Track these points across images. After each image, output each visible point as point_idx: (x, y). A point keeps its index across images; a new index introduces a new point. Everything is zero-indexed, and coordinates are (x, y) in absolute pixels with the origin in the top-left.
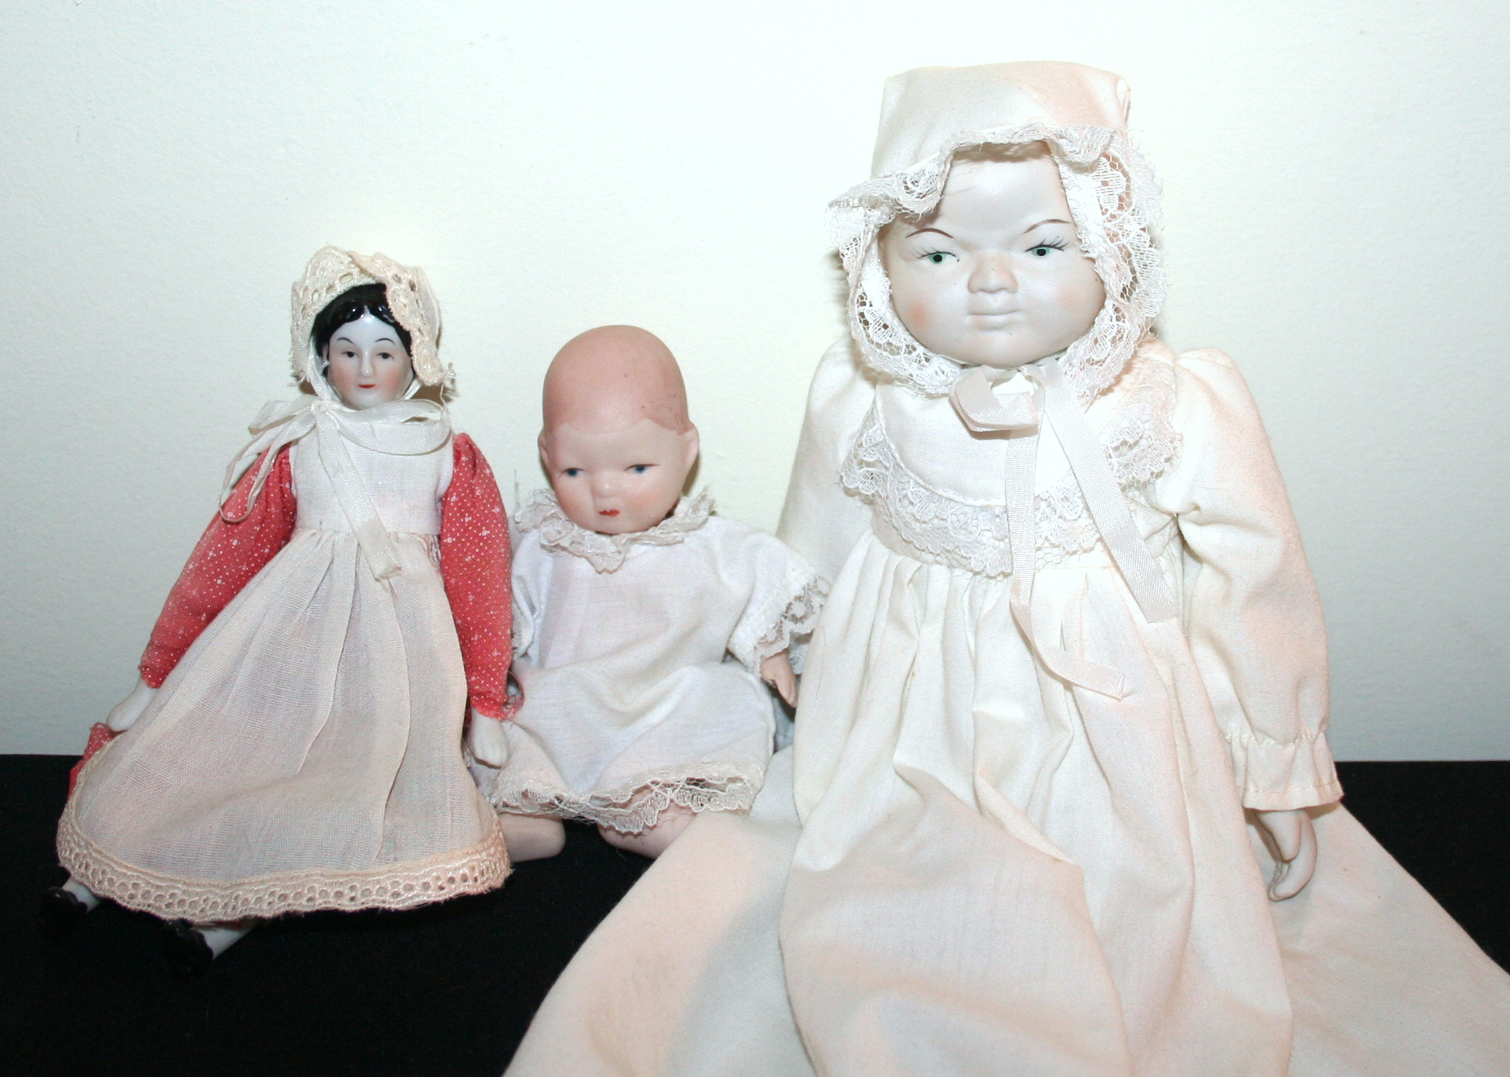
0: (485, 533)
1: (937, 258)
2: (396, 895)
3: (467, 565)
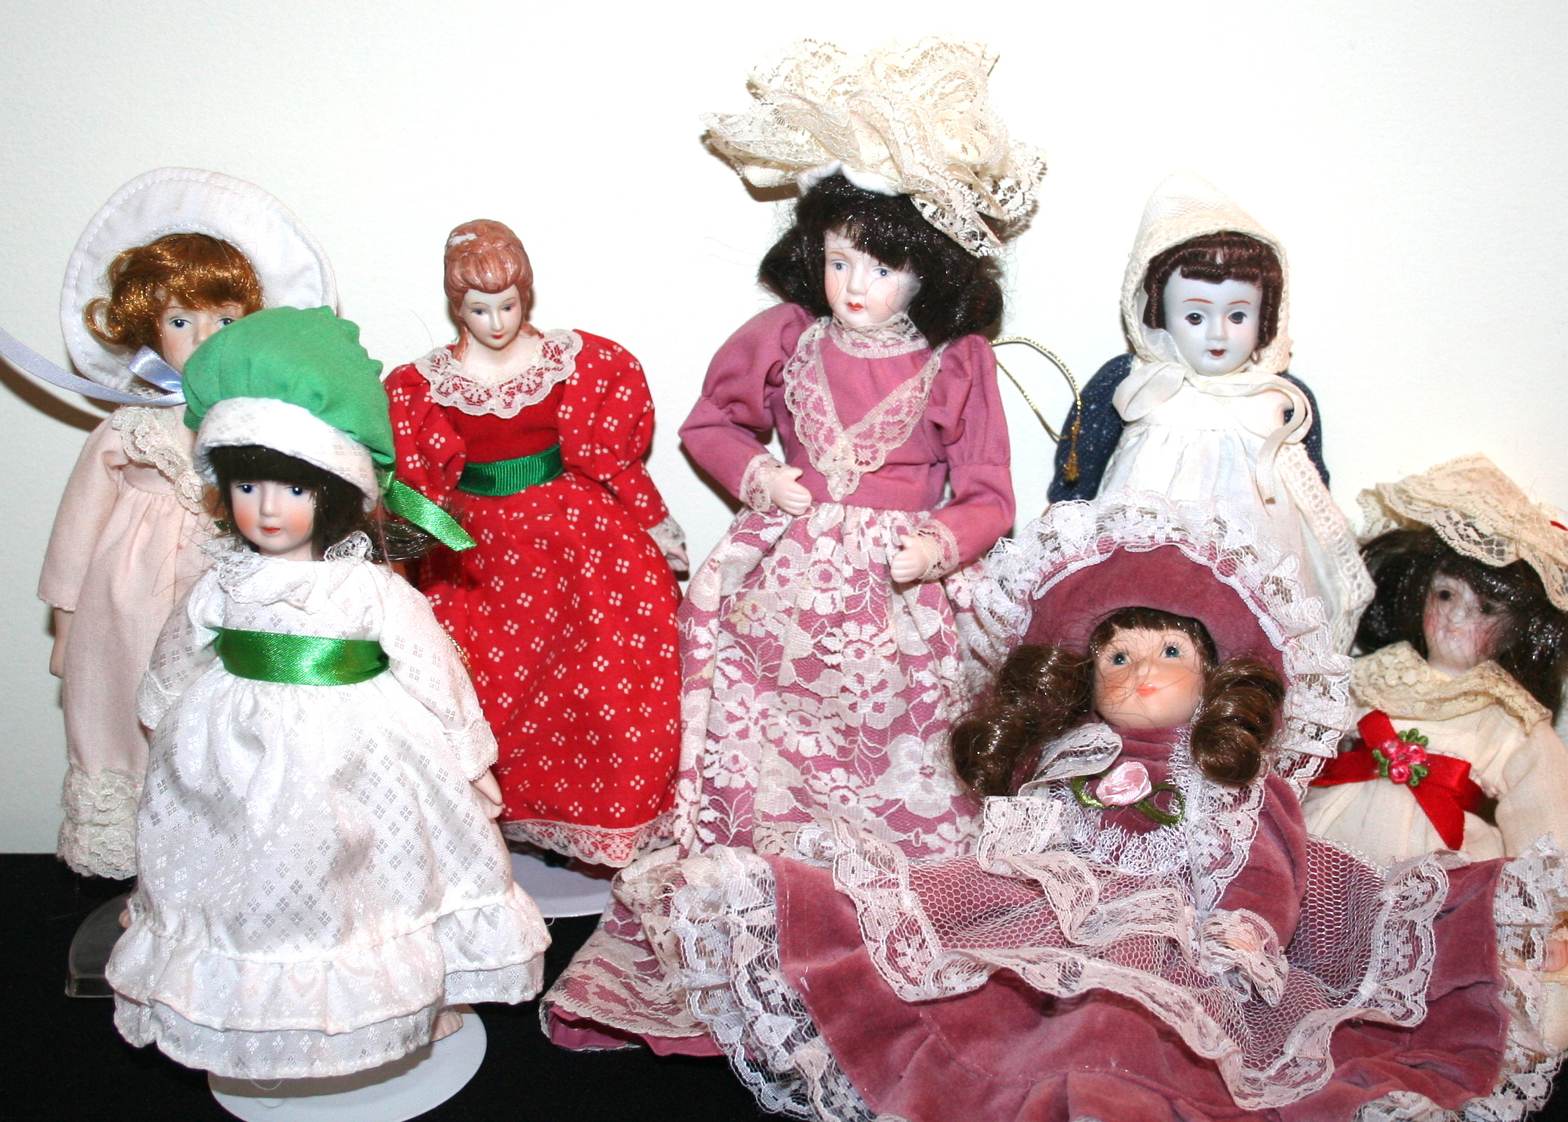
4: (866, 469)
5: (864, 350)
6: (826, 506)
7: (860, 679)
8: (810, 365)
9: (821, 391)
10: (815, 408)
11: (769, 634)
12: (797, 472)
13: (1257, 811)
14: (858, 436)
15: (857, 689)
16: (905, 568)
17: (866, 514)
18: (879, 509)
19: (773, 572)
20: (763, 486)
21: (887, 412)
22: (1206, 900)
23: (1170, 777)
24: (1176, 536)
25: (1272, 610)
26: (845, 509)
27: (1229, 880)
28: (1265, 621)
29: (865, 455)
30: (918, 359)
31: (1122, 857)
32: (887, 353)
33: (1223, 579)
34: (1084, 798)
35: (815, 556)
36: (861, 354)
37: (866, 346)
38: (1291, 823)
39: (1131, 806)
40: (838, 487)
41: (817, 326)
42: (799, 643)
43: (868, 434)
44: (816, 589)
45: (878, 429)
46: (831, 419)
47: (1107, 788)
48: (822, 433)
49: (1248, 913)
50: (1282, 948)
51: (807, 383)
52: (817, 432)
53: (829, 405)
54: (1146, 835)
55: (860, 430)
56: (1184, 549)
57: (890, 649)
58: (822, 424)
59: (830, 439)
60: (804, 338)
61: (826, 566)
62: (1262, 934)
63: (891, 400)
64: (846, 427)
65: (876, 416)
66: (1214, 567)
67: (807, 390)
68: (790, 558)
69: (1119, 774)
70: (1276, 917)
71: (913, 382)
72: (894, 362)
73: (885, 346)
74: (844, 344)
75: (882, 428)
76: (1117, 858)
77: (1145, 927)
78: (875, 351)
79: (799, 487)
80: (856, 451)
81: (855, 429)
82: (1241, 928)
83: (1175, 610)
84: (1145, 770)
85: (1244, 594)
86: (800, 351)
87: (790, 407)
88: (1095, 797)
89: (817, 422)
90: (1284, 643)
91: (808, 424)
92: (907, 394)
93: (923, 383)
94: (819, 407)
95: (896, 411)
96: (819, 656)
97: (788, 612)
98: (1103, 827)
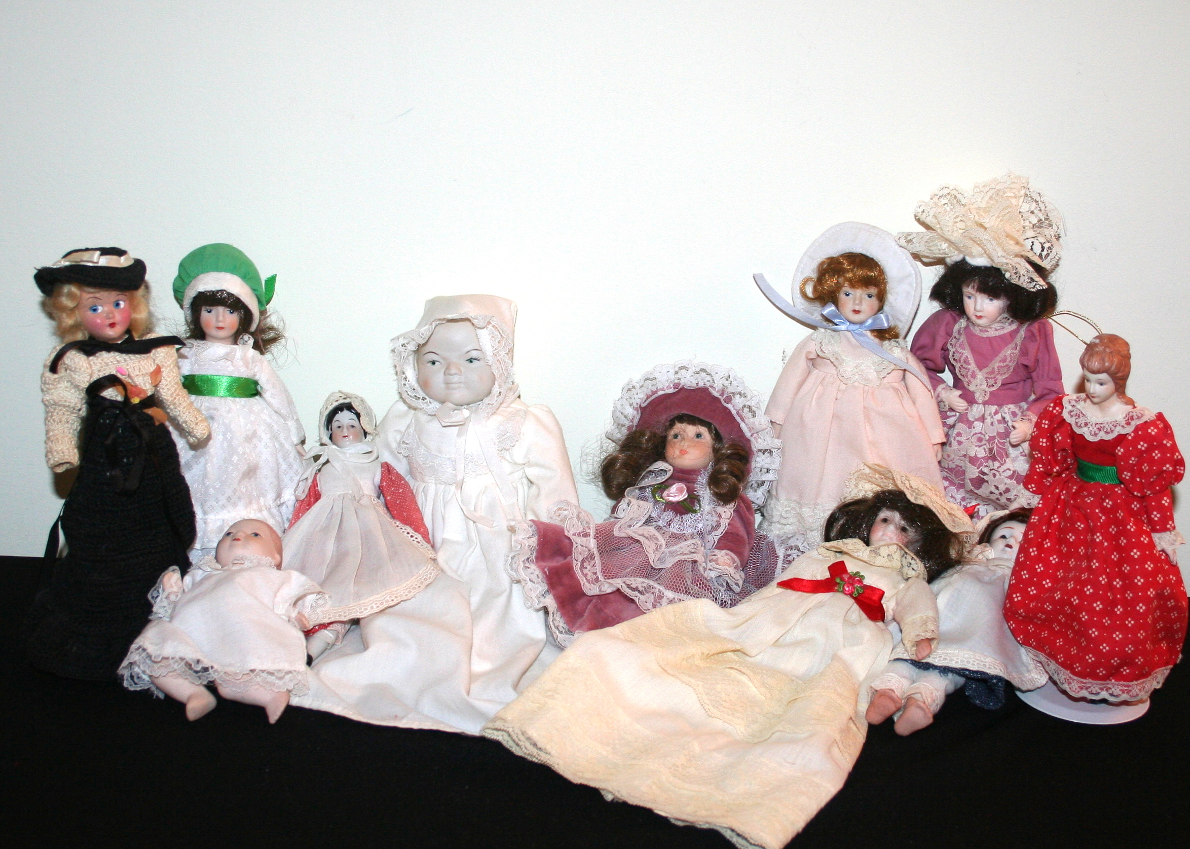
0: (401, 490)
1: (434, 363)
2: (362, 612)
3: (398, 504)
4: (992, 389)
5: (986, 333)
6: (975, 406)
7: (997, 488)
8: (961, 341)
9: (967, 353)
10: (965, 362)
11: (957, 466)
12: (959, 392)
13: (733, 509)
14: (987, 373)
15: (997, 492)
16: (1017, 438)
17: (994, 408)
18: (1000, 405)
19: (955, 439)
20: (944, 400)
21: (1000, 361)
22: (709, 545)
23: (696, 491)
24: (708, 384)
25: (746, 421)
26: (984, 407)
27: (719, 537)
28: (743, 425)
29: (991, 382)
30: (1013, 334)
31: (672, 524)
32: (997, 333)
33: (725, 404)
34: (657, 497)
35: (974, 431)
36: (985, 335)
37: (987, 331)
38: (748, 515)
39: (678, 502)
40: (979, 397)
41: (962, 320)
42: (973, 472)
43: (992, 372)
44: (976, 446)
45: (996, 369)
46: (973, 366)
47: (667, 494)
48: (970, 373)
49: (728, 552)
50: (741, 569)
51: (960, 350)
52: (967, 373)
53: (971, 360)
54: (684, 516)
55: (987, 371)
56: (710, 389)
57: (1010, 473)
58: (969, 369)
59: (974, 376)
60: (956, 327)
61: (979, 435)
62: (734, 562)
63: (1001, 355)
64: (981, 370)
65: (996, 364)
66: (722, 399)
67: (960, 353)
68: (961, 432)
69: (674, 488)
70: (739, 554)
71: (1012, 345)
72: (1001, 337)
73: (996, 330)
74: (976, 331)
75: (998, 369)
76: (670, 525)
77: (685, 556)
78: (992, 333)
79: (961, 400)
80: (987, 380)
81: (985, 370)
82: (726, 557)
83: (702, 417)
84: (685, 487)
85: (734, 412)
86: (955, 334)
87: (952, 362)
88: (662, 497)
89: (966, 369)
90: (752, 436)
91: (962, 370)
92: (1009, 352)
93: (1016, 345)
94: (966, 362)
95: (1004, 361)
96: (982, 476)
97: (965, 456)
98: (665, 511)
